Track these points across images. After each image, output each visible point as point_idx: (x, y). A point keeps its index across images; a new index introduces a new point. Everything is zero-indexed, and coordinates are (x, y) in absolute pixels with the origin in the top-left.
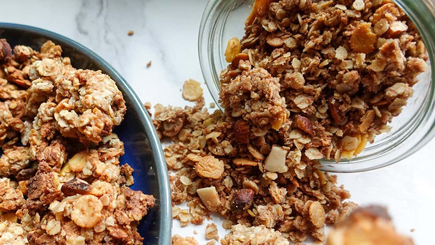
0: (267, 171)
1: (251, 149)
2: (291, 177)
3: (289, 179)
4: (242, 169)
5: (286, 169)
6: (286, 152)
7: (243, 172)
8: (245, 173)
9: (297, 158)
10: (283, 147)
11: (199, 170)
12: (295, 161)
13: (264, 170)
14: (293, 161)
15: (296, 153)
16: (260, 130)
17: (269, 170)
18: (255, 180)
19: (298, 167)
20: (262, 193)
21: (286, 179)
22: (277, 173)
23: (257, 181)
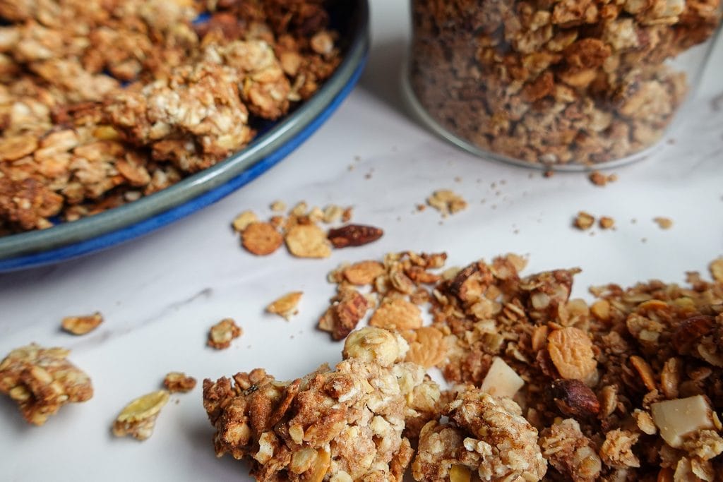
0: (650, 412)
1: (671, 364)
2: (666, 462)
3: (661, 461)
4: (628, 370)
5: (675, 441)
6: (707, 423)
7: (623, 376)
8: (625, 380)
9: (709, 447)
10: (715, 413)
11: (553, 340)
12: (701, 447)
13: (648, 405)
14: (699, 443)
15: (717, 440)
16: (713, 351)
17: (654, 413)
18: (622, 404)
19: (694, 463)
20: (605, 425)
21: (658, 456)
22: (658, 430)
23: (622, 407)
